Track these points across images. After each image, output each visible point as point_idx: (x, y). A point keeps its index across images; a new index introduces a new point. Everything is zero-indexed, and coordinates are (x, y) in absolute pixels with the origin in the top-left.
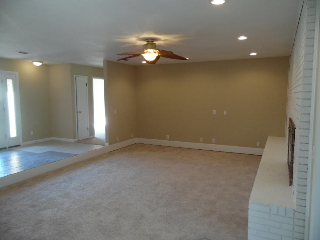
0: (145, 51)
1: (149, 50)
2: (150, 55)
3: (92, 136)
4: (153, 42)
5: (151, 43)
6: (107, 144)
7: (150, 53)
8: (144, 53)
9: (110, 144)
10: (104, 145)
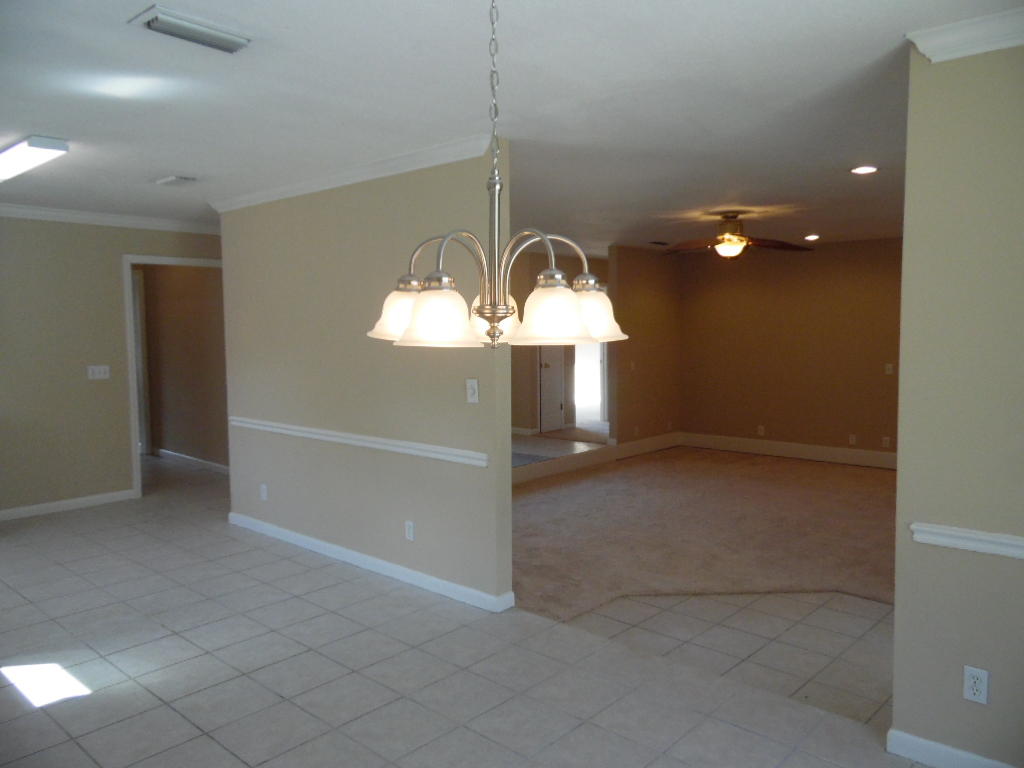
0: (720, 238)
1: (727, 236)
2: (730, 247)
3: (569, 425)
4: (735, 217)
5: (732, 223)
6: (613, 442)
7: (729, 240)
8: (719, 242)
9: (620, 441)
10: (605, 444)
